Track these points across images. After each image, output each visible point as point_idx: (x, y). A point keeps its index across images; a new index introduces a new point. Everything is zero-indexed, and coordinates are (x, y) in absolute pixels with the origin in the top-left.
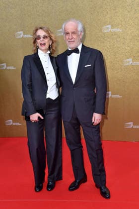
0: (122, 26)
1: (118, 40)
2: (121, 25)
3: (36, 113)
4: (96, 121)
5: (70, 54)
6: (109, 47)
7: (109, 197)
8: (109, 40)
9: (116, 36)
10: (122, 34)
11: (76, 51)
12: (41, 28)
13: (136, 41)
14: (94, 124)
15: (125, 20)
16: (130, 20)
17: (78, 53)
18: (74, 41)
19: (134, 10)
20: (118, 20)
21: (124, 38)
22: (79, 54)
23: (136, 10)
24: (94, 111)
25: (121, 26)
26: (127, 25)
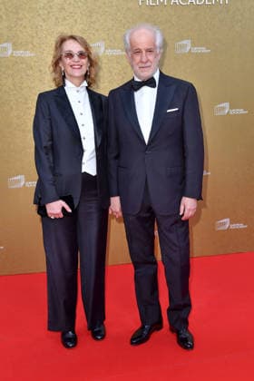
0: (35, 46)
1: (30, 72)
3: (57, 200)
4: (186, 211)
5: (138, 89)
6: (12, 87)
7: (192, 347)
8: (10, 72)
9: (24, 66)
10: (35, 62)
11: (150, 82)
12: (73, 38)
14: (183, 218)
16: (49, 37)
17: (154, 87)
18: (149, 66)
21: (40, 71)
22: (156, 89)
24: (183, 193)
25: (30, 46)
26: (43, 46)
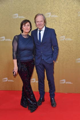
2: (58, 13)
13: (68, 24)
15: (61, 10)
19: (66, 3)
20: (56, 9)
23: (67, 3)
